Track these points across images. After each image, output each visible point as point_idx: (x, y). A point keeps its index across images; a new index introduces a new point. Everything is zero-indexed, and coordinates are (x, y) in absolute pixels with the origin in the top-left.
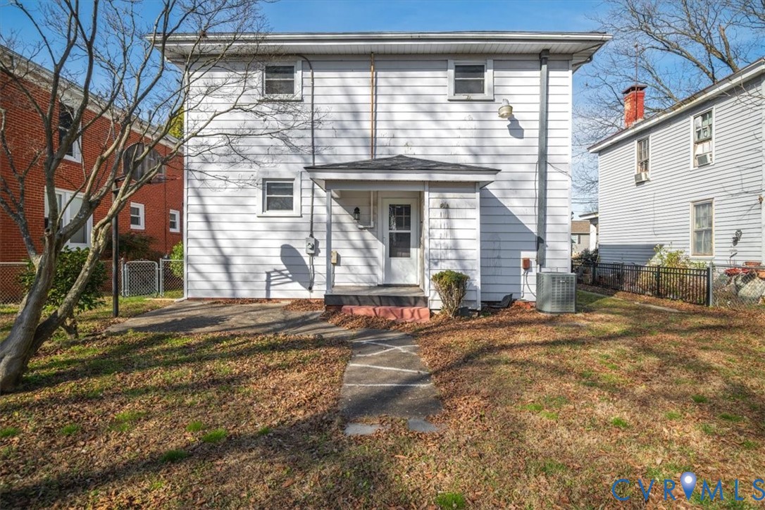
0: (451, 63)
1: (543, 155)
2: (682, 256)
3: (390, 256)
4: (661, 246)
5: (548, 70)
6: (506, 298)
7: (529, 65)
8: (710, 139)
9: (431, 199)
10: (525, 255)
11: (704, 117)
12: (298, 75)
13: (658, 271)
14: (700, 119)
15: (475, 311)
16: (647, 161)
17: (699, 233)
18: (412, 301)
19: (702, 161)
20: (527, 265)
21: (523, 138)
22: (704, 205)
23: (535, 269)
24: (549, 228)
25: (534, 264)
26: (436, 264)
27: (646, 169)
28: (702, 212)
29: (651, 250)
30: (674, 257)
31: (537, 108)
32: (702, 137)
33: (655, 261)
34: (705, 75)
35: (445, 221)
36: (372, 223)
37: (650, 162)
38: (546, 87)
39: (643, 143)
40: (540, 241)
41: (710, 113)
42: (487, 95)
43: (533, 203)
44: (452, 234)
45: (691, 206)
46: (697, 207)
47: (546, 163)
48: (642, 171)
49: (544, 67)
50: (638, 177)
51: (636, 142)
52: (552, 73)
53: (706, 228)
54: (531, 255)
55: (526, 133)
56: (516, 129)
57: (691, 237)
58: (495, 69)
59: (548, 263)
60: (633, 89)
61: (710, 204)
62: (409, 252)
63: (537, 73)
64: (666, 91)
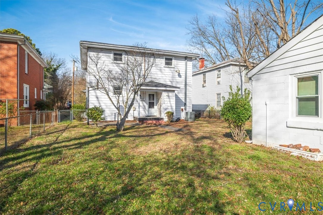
0: (164, 57)
1: (186, 82)
2: (214, 108)
3: (149, 108)
4: (209, 105)
5: (187, 61)
6: (178, 119)
7: (182, 59)
8: (220, 77)
9: (164, 94)
10: (182, 108)
11: (219, 71)
12: (123, 56)
13: (210, 112)
14: (218, 72)
15: (174, 121)
16: (205, 81)
17: (218, 102)
18: (160, 119)
19: (219, 83)
20: (182, 109)
21: (181, 78)
22: (219, 94)
23: (184, 111)
24: (187, 101)
25: (184, 110)
26: (166, 110)
27: (205, 83)
28: (219, 96)
29: (207, 106)
30: (212, 108)
31: (184, 70)
32: (219, 77)
33: (208, 109)
34: (219, 52)
35: (168, 99)
36: (144, 99)
37: (206, 81)
38: (186, 65)
39: (204, 75)
40: (185, 104)
41: (220, 70)
42: (173, 66)
43: (184, 94)
44: (170, 102)
45: (216, 94)
46: (217, 95)
47: (186, 84)
48: (204, 83)
49: (186, 60)
50: (203, 85)
51: (202, 75)
52: (188, 62)
53: (219, 100)
54: (183, 108)
55: (182, 77)
56: (180, 76)
57: (216, 103)
58: (175, 60)
59: (187, 109)
60: (201, 59)
61: (220, 94)
62: (154, 107)
63: (184, 62)
64: (208, 54)
